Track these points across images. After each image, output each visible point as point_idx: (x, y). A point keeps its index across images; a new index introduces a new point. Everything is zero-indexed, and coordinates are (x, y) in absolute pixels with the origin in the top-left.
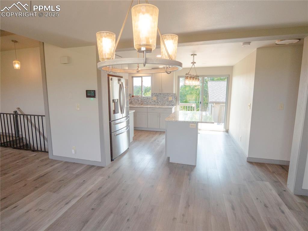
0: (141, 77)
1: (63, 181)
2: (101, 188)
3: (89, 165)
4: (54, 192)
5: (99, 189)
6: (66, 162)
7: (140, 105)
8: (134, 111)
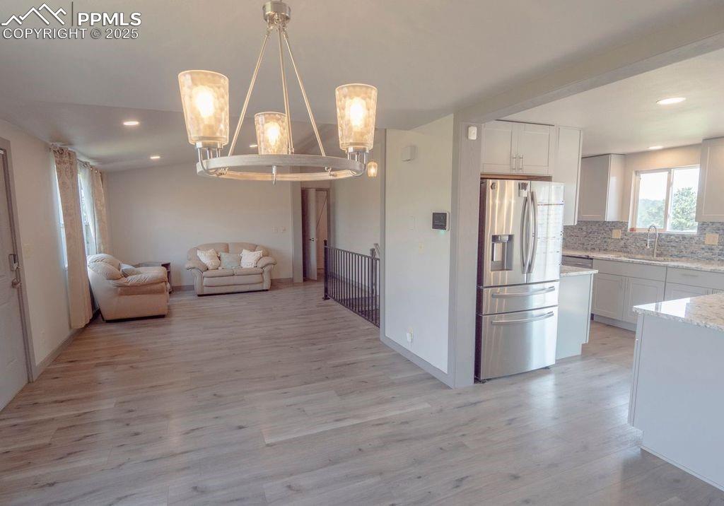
0: (669, 170)
1: (364, 384)
2: (407, 423)
3: (427, 374)
4: (339, 395)
5: (402, 423)
6: (399, 355)
7: (651, 256)
8: (596, 271)
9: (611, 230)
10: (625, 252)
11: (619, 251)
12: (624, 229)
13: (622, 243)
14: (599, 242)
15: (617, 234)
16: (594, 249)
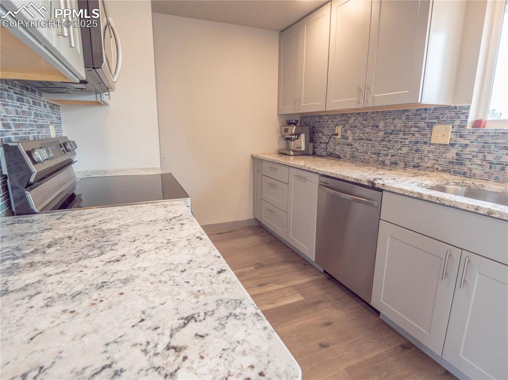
9: (430, 126)
10: (456, 173)
11: (443, 171)
12: (457, 122)
13: (452, 154)
14: (405, 150)
15: (442, 134)
16: (396, 164)
